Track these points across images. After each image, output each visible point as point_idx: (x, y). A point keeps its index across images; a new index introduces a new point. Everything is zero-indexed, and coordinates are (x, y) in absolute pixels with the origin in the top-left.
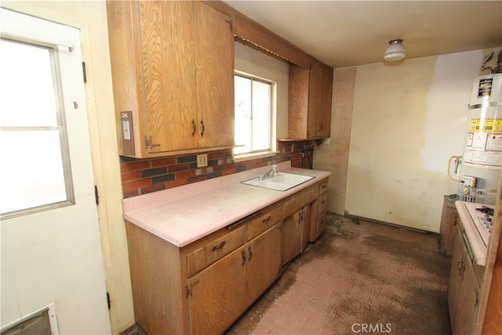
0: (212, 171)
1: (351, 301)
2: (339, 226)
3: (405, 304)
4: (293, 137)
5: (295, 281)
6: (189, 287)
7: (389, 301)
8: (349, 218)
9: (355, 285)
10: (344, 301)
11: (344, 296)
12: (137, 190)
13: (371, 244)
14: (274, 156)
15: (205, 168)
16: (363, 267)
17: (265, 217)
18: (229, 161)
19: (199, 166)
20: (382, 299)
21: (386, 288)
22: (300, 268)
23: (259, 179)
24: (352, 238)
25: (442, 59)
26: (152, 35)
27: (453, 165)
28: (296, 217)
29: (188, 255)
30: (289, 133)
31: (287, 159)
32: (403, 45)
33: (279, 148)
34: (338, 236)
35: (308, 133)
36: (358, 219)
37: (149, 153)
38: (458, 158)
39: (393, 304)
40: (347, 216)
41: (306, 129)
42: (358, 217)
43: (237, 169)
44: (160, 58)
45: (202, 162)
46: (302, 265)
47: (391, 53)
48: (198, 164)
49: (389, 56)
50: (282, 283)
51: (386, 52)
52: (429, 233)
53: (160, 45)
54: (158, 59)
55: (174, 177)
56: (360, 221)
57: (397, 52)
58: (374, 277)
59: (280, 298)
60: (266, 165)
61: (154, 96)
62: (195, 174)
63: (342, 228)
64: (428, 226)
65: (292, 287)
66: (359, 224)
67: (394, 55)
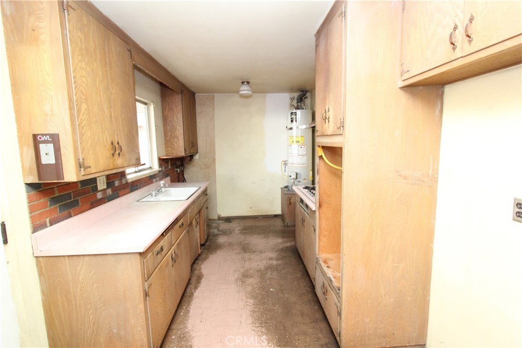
0: (111, 193)
1: (247, 271)
2: (217, 228)
3: (277, 259)
4: (170, 155)
5: (203, 275)
6: (147, 290)
7: (269, 262)
8: (222, 220)
9: (246, 261)
10: (243, 272)
11: (242, 270)
12: (45, 221)
13: (246, 233)
14: (157, 174)
15: (104, 190)
16: (245, 249)
17: (180, 223)
18: (124, 182)
19: (99, 189)
20: (265, 262)
21: (264, 255)
22: (202, 266)
23: (152, 196)
24: (230, 233)
25: (270, 97)
26: (78, 61)
27: (283, 167)
28: (194, 222)
29: (145, 260)
30: (166, 151)
31: (167, 176)
32: (250, 86)
33: (160, 166)
34: (220, 234)
35: (185, 150)
36: (229, 219)
37: (84, 175)
38: (285, 162)
39: (271, 262)
40: (220, 218)
41: (183, 147)
42: (229, 217)
43: (131, 189)
44: (85, 82)
45: (101, 185)
46: (202, 263)
47: (244, 90)
48: (98, 187)
49: (242, 92)
50: (193, 281)
51: (241, 89)
52: (276, 216)
53: (84, 70)
54: (84, 83)
55: (78, 203)
56: (231, 220)
57: (247, 90)
58: (255, 252)
59: (197, 291)
60: (152, 183)
61: (83, 119)
62: (96, 198)
63: (221, 228)
64: (275, 211)
65: (203, 280)
66: (231, 222)
67: (246, 92)
